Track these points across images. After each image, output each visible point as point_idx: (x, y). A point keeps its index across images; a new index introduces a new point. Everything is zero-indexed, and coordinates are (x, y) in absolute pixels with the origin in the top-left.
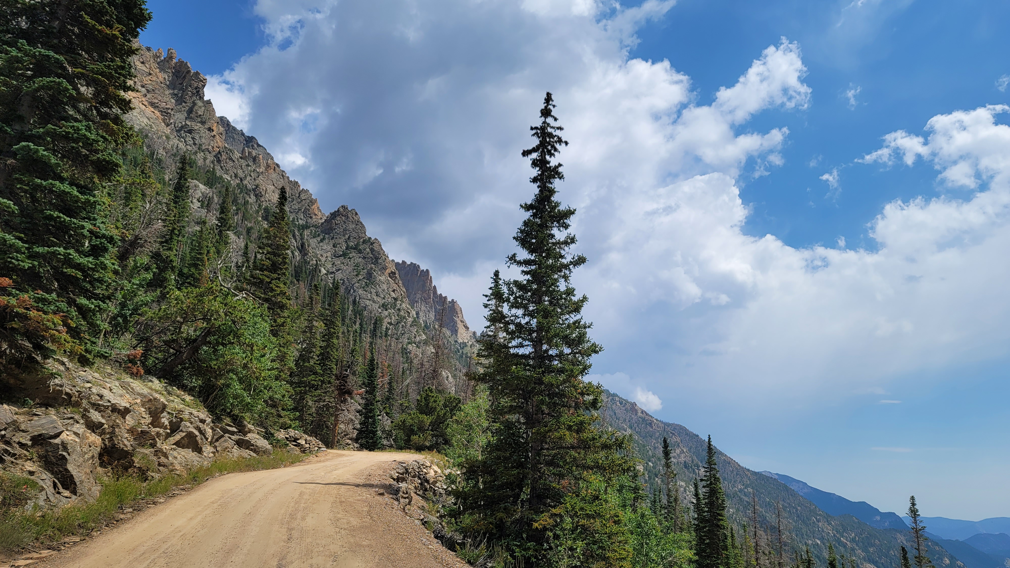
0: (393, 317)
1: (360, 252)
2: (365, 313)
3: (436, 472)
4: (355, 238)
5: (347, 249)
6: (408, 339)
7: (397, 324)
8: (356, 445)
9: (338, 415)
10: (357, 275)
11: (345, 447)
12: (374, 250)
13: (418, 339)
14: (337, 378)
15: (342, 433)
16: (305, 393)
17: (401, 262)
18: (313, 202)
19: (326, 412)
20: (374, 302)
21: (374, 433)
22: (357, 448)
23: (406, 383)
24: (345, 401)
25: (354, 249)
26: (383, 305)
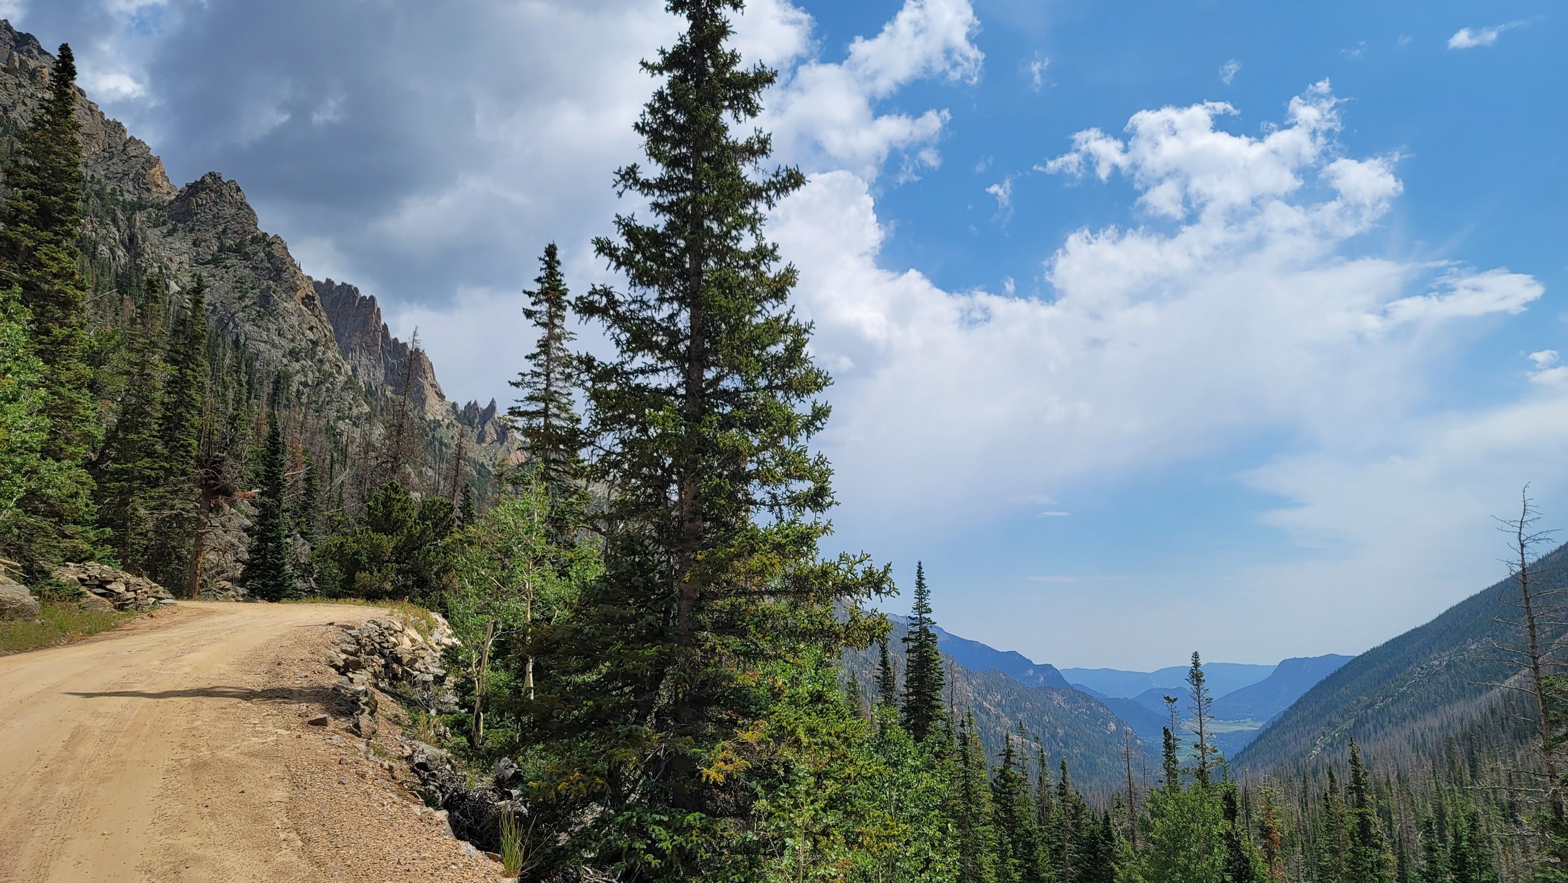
0: (310, 374)
1: (246, 257)
2: (257, 364)
3: (413, 641)
4: (236, 232)
5: (221, 250)
6: (338, 411)
7: (317, 385)
8: (241, 591)
9: (203, 534)
10: (240, 298)
11: (218, 594)
12: (274, 256)
13: (355, 411)
14: (200, 463)
15: (212, 569)
16: (131, 493)
17: (324, 281)
18: (151, 162)
19: (178, 530)
20: (274, 345)
21: (279, 568)
22: (243, 596)
23: (337, 481)
24: (218, 509)
25: (235, 251)
26: (291, 352)
